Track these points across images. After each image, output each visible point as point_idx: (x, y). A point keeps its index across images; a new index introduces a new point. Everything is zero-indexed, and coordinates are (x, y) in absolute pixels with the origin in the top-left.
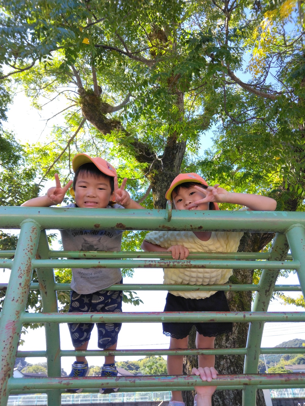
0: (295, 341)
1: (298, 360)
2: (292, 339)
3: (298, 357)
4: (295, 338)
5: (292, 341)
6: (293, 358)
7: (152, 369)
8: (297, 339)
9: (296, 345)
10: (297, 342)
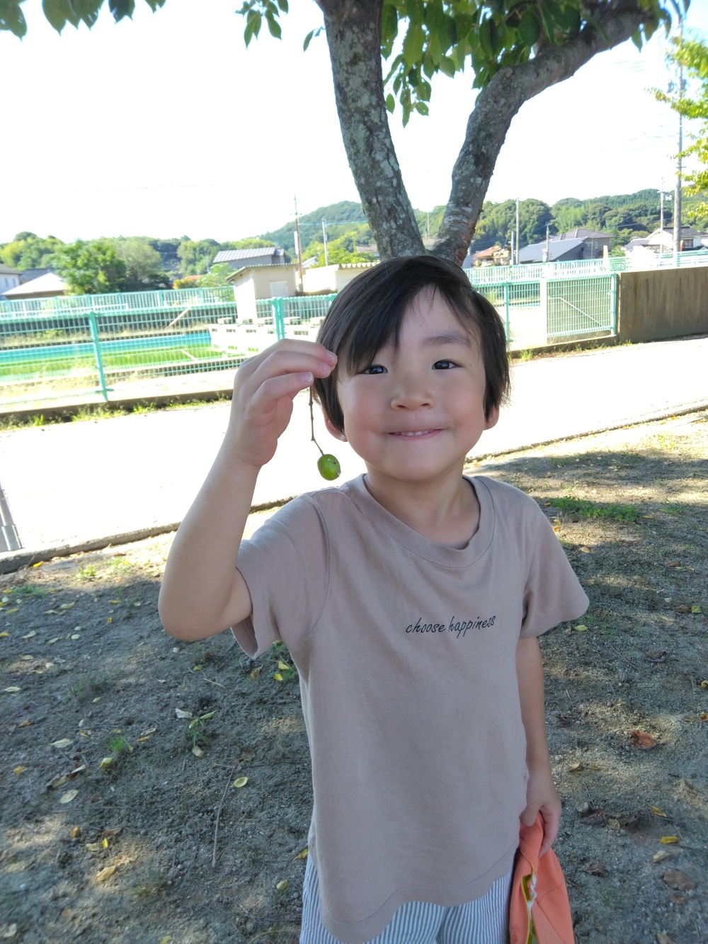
0: (342, 205)
1: (346, 241)
2: (336, 202)
3: (346, 236)
4: (342, 200)
5: (336, 205)
6: (336, 238)
7: (79, 256)
8: (346, 202)
9: (343, 213)
10: (345, 207)
